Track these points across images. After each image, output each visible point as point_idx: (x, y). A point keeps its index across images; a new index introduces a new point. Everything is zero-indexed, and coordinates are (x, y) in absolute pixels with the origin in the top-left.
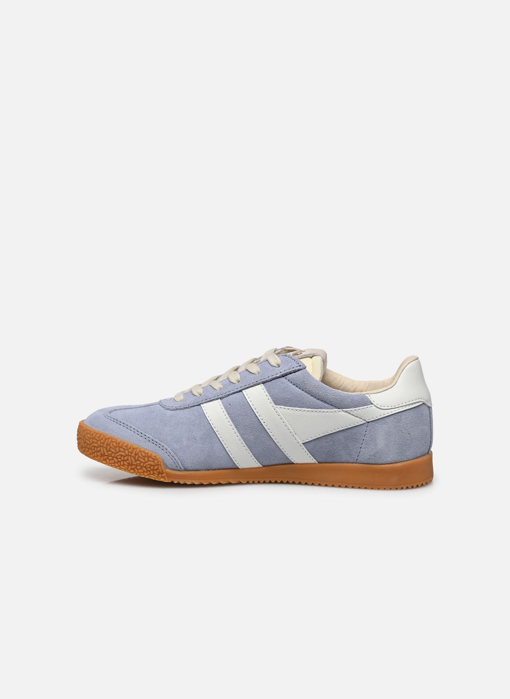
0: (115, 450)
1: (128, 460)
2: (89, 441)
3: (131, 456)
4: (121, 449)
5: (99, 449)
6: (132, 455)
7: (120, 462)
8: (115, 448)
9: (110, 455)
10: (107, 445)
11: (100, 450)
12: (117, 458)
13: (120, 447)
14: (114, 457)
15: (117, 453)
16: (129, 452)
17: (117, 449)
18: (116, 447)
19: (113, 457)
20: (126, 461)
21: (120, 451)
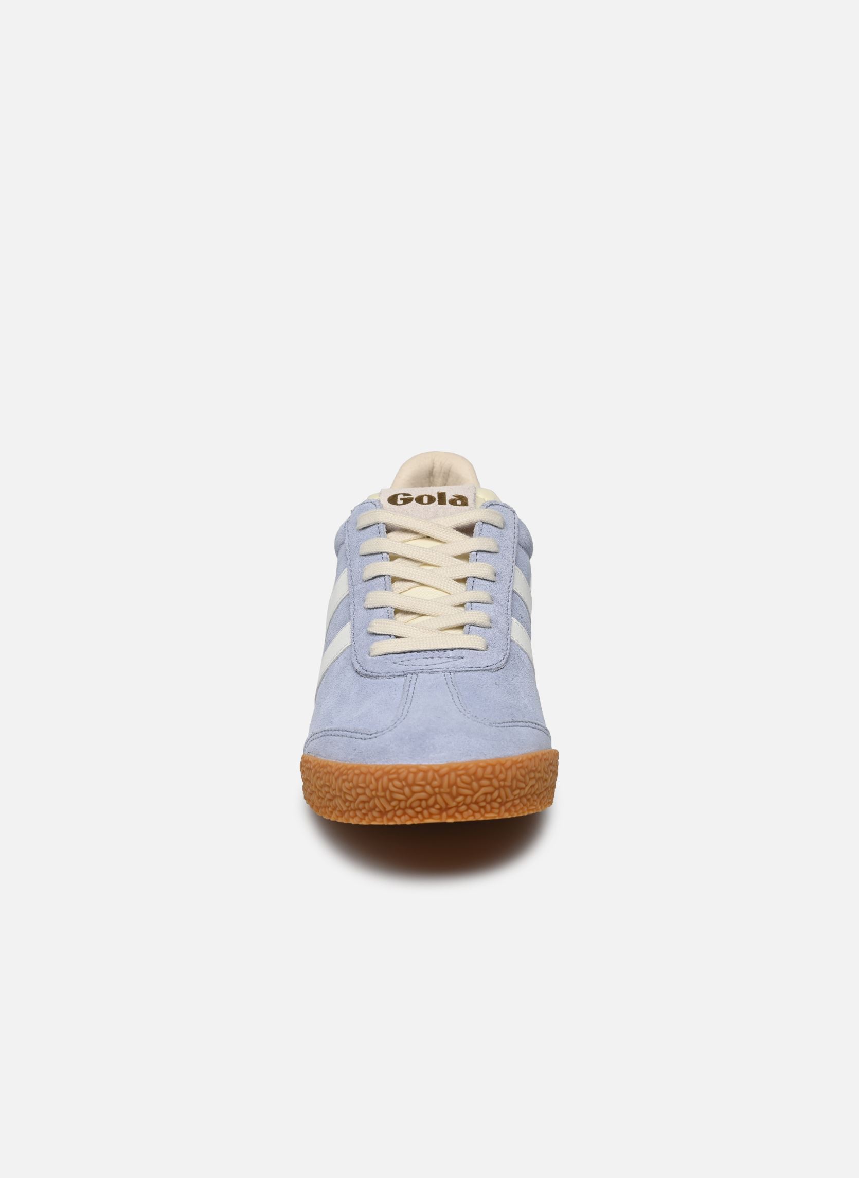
0: (404, 794)
1: (436, 802)
2: (349, 795)
3: (440, 793)
4: (416, 788)
5: (371, 804)
6: (442, 790)
7: (421, 813)
8: (401, 791)
9: (396, 808)
10: (384, 790)
11: (376, 806)
12: (413, 808)
13: (410, 786)
14: (406, 808)
15: (408, 798)
16: (433, 788)
17: (407, 790)
18: (402, 788)
19: (404, 809)
20: (433, 806)
21: (413, 793)
